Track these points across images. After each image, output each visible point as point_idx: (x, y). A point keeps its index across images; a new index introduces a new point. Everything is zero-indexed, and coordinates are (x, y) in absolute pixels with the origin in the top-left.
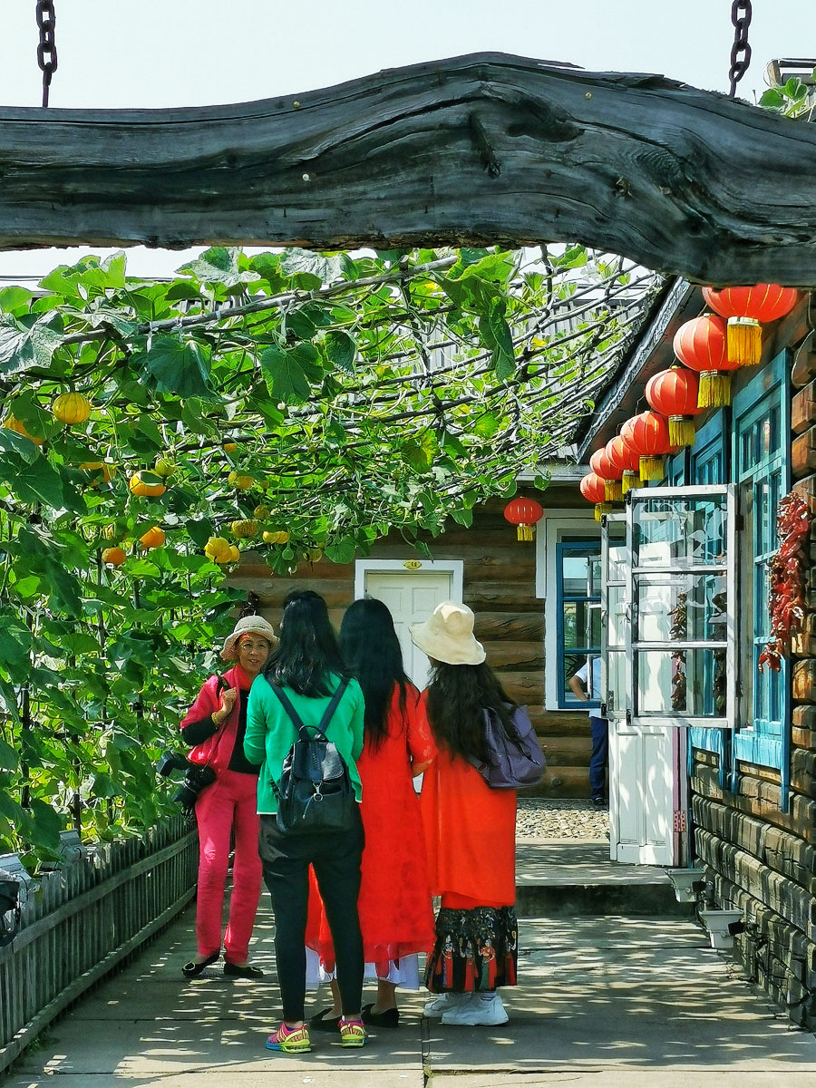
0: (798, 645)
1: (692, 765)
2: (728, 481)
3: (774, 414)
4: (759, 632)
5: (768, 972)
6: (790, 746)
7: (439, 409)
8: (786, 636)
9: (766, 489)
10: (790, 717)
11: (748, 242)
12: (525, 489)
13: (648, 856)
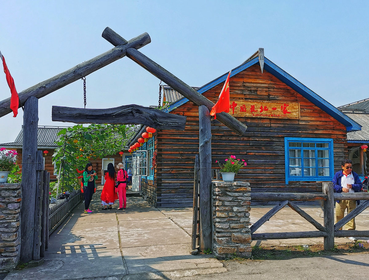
0: (155, 167)
1: (142, 181)
2: (147, 150)
3: (152, 143)
4: (150, 166)
5: (151, 202)
6: (154, 178)
7: (115, 142)
8: (154, 166)
9: (151, 151)
10: (154, 175)
11: (161, 125)
12: (122, 151)
13: (136, 190)
